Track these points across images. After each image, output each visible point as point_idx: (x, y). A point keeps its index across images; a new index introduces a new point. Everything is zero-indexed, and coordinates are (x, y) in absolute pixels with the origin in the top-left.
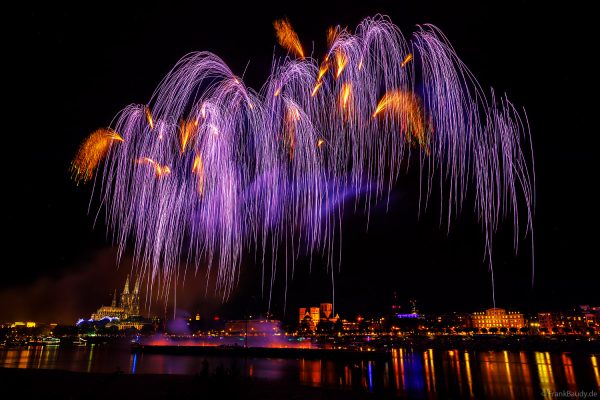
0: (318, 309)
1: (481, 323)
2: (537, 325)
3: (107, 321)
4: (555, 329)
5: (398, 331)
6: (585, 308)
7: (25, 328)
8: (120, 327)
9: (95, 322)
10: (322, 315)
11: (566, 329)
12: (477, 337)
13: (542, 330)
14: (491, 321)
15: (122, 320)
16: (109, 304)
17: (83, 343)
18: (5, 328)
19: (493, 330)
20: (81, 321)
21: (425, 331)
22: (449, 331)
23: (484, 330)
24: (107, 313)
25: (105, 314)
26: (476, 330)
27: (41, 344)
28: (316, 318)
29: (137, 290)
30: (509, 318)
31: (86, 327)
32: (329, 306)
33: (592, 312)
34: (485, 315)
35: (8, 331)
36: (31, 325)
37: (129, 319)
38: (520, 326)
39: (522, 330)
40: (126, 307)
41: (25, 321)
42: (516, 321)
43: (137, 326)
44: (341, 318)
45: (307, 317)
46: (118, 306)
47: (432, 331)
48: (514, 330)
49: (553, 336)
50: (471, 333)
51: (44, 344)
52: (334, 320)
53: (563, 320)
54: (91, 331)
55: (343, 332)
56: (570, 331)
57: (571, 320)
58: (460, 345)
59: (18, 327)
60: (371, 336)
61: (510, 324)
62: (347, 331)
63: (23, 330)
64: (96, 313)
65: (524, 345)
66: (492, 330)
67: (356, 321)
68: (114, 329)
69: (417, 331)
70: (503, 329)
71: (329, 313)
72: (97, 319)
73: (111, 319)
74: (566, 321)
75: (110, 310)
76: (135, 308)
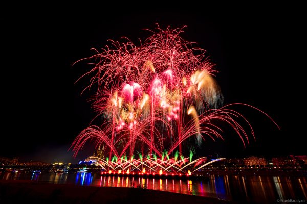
1: (248, 163)
2: (272, 164)
3: (91, 162)
4: (280, 166)
5: (212, 167)
6: (292, 156)
9: (86, 163)
11: (285, 165)
12: (247, 170)
13: (275, 166)
14: (252, 162)
16: (92, 155)
20: (81, 162)
21: (224, 167)
23: (249, 166)
25: (90, 159)
26: (246, 166)
29: (103, 149)
30: (259, 161)
31: (83, 165)
33: (295, 158)
34: (249, 159)
35: (51, 166)
36: (61, 164)
38: (265, 164)
39: (266, 166)
40: (99, 156)
41: (59, 162)
42: (263, 162)
46: (96, 156)
47: (227, 167)
48: (262, 166)
49: (280, 169)
50: (244, 168)
53: (283, 161)
54: (85, 167)
56: (287, 166)
57: (287, 162)
58: (239, 173)
59: (56, 165)
61: (260, 163)
63: (58, 166)
64: (87, 158)
66: (253, 166)
68: (94, 166)
69: (220, 167)
70: (258, 166)
72: (87, 161)
73: (93, 161)
74: (285, 162)
75: (92, 157)
76: (102, 156)
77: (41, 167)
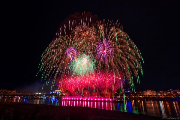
2: (159, 94)
4: (164, 95)
6: (171, 90)
8: (60, 94)
9: (54, 93)
11: (167, 95)
12: (144, 97)
13: (161, 95)
14: (148, 93)
15: (60, 93)
16: (57, 89)
19: (149, 95)
20: (51, 93)
21: (132, 96)
22: (138, 96)
23: (146, 95)
26: (144, 95)
29: (64, 86)
30: (152, 92)
33: (173, 91)
34: (146, 92)
35: (35, 95)
36: (40, 94)
37: (62, 92)
38: (155, 95)
42: (154, 93)
43: (64, 94)
44: (111, 92)
46: (60, 90)
47: (133, 96)
48: (154, 95)
49: (163, 97)
50: (143, 96)
51: (43, 98)
53: (166, 93)
56: (167, 96)
57: (168, 93)
58: (140, 99)
59: (37, 94)
60: (119, 97)
65: (156, 99)
67: (115, 93)
68: (58, 95)
69: (130, 96)
70: (151, 95)
72: (55, 92)
73: (58, 92)
74: (167, 93)
76: (63, 90)
77: (29, 96)
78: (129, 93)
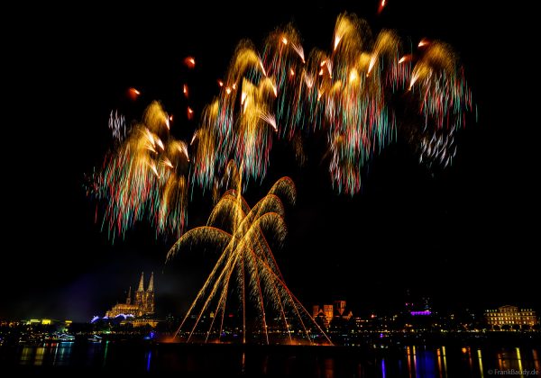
0: (331, 307)
1: (494, 321)
3: (121, 318)
5: (411, 328)
7: (40, 324)
8: (135, 324)
9: (109, 320)
10: (336, 312)
14: (503, 318)
15: (137, 318)
16: (124, 302)
17: (99, 340)
18: (21, 325)
19: (506, 327)
20: (96, 318)
21: (438, 328)
22: (462, 328)
23: (497, 327)
24: (121, 311)
25: (119, 312)
26: (489, 327)
27: (56, 342)
28: (329, 315)
29: (151, 288)
30: (521, 315)
31: (101, 325)
32: (343, 304)
34: (498, 312)
35: (23, 328)
36: (46, 322)
37: (144, 316)
38: (532, 323)
39: (534, 327)
40: (141, 304)
41: (41, 318)
42: (529, 318)
43: (152, 324)
44: (355, 315)
45: (321, 314)
46: (132, 303)
47: (445, 329)
48: (526, 327)
50: (484, 331)
51: (60, 341)
52: (348, 317)
54: (106, 329)
55: (356, 329)
58: (474, 343)
59: (33, 324)
60: (384, 334)
61: (522, 321)
62: (360, 328)
63: (39, 327)
64: (111, 310)
67: (370, 318)
68: (129, 327)
69: (430, 328)
70: (516, 326)
71: (343, 310)
72: (111, 316)
73: (125, 316)
75: (125, 307)
76: (149, 306)
78: (426, 316)
